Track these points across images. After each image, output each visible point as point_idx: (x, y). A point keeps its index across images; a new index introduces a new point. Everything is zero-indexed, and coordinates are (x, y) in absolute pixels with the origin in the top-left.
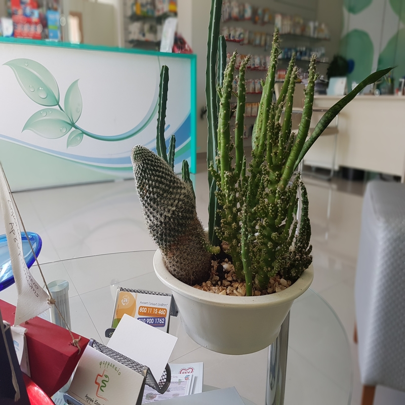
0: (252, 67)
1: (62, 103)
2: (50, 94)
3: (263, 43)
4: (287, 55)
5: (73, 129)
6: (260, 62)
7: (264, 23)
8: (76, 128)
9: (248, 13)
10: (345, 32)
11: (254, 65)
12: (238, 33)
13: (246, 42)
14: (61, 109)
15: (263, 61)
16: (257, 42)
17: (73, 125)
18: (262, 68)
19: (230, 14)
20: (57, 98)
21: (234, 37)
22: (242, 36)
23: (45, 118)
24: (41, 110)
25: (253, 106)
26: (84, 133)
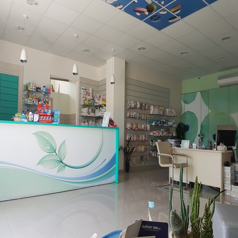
0: (141, 129)
1: (57, 152)
2: (52, 147)
3: (145, 118)
4: (157, 124)
5: (61, 163)
6: (145, 127)
7: (145, 109)
8: (63, 163)
9: (138, 106)
10: (183, 112)
11: (141, 128)
12: (134, 114)
13: (137, 118)
14: (57, 154)
15: (146, 126)
16: (143, 118)
17: (61, 162)
18: (145, 130)
19: (130, 106)
20: (55, 149)
21: (132, 116)
22: (136, 115)
23: (48, 159)
24: (47, 155)
25: (142, 147)
26: (66, 165)
